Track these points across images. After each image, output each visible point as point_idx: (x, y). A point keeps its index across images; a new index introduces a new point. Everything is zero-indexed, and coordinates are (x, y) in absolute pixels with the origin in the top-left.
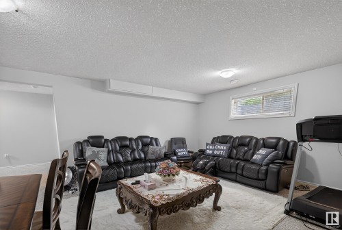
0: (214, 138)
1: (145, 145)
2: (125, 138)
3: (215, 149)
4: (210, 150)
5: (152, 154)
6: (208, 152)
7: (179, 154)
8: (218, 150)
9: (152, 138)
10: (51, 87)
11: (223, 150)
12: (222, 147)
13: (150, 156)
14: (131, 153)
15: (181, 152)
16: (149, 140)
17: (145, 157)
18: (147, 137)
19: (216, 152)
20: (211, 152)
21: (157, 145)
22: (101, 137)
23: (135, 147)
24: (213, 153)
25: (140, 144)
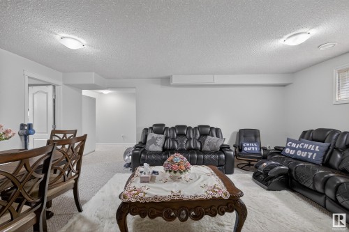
0: (305, 132)
1: (204, 135)
2: (183, 127)
3: (299, 149)
4: (291, 148)
5: (208, 145)
6: (287, 151)
7: (246, 149)
8: (303, 150)
9: (212, 128)
10: (135, 88)
11: (314, 152)
12: (311, 147)
13: (206, 148)
14: (187, 141)
15: (249, 147)
16: (209, 129)
17: (201, 148)
18: (208, 126)
19: (299, 153)
20: (292, 152)
21: (217, 136)
22: (163, 125)
23: (192, 136)
24: (296, 153)
25: (198, 133)
